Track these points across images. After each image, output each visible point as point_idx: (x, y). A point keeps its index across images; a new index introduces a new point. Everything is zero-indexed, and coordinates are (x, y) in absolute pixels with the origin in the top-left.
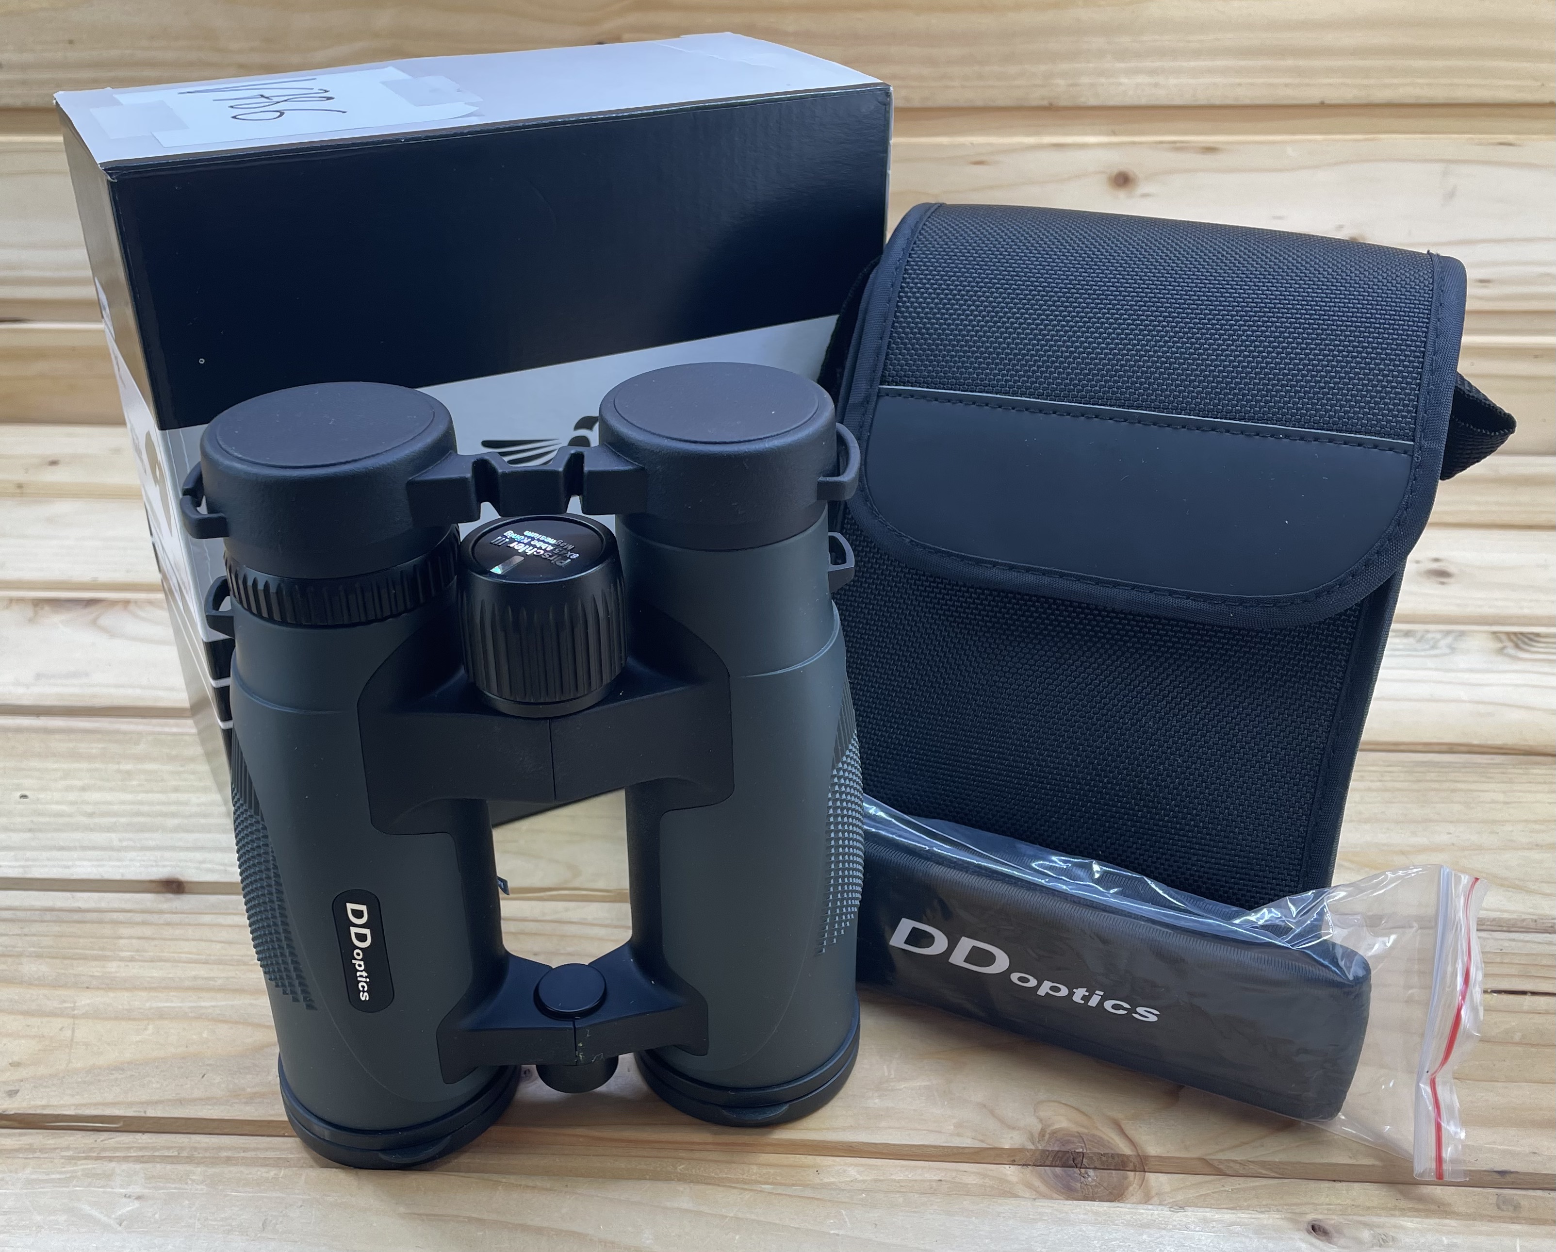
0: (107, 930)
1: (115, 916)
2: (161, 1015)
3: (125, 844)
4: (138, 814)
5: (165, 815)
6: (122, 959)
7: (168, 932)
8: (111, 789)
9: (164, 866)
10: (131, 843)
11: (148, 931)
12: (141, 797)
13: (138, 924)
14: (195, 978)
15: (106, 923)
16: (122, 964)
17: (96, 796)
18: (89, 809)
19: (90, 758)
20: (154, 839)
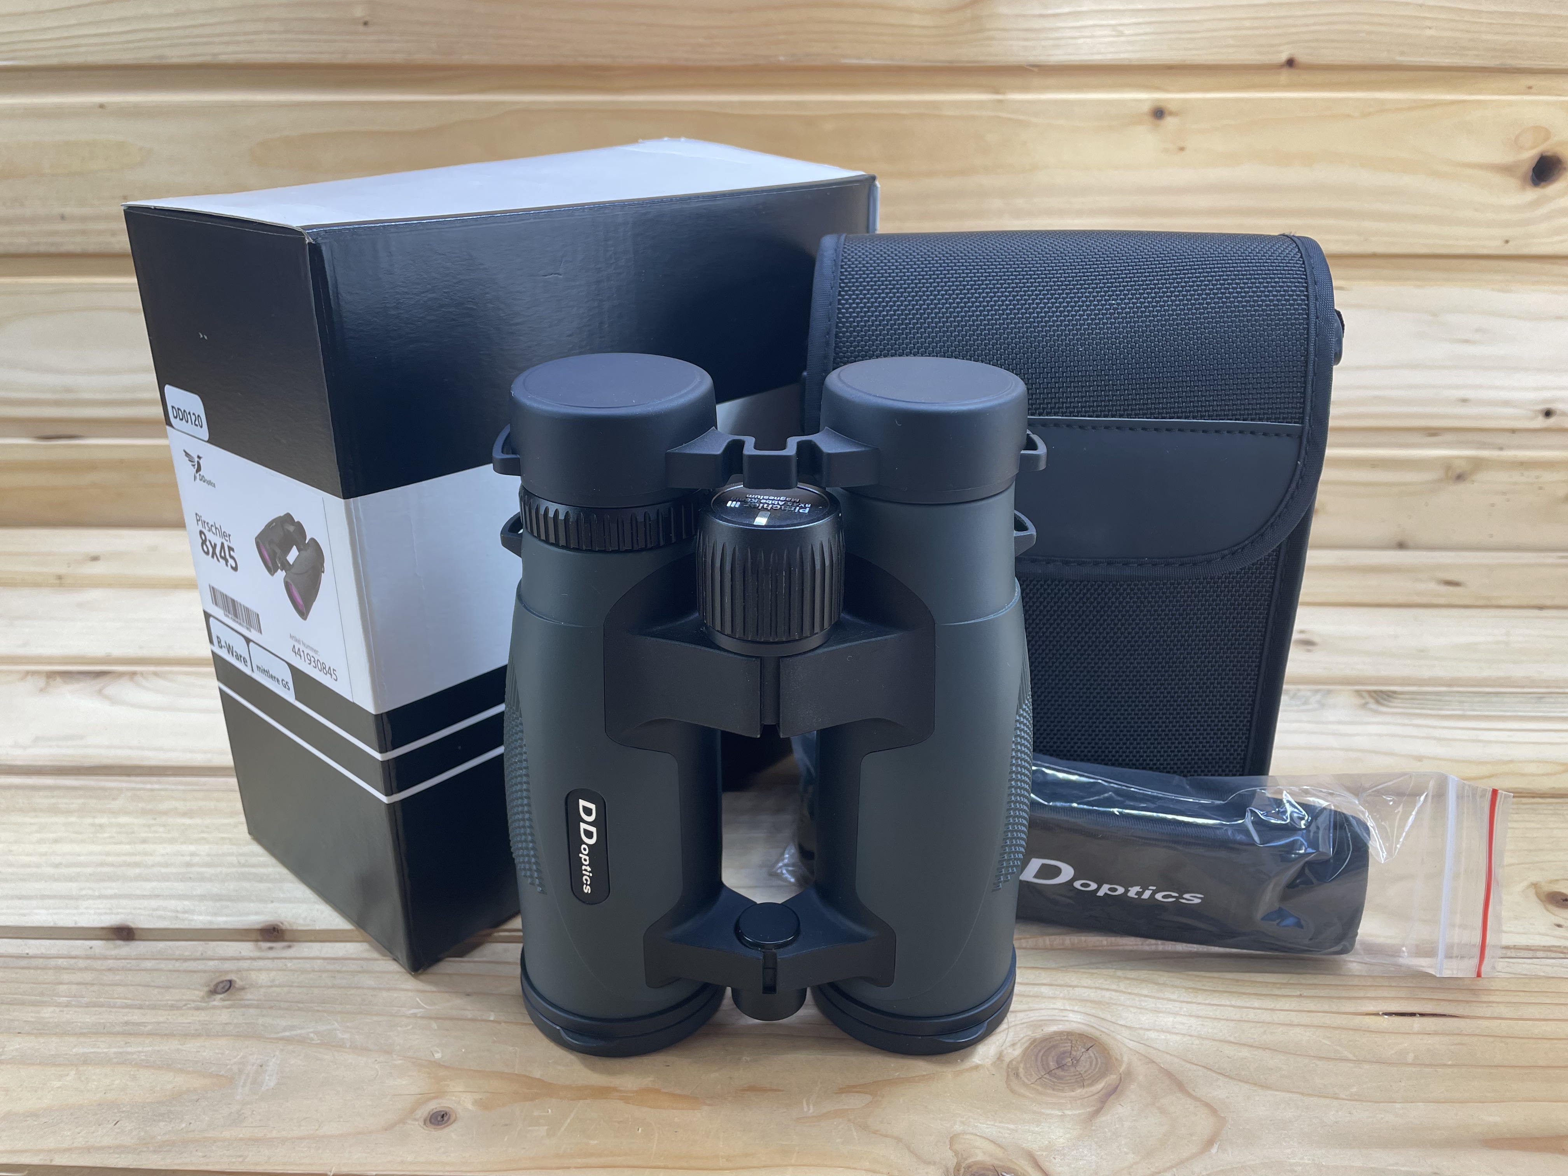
0: (50, 976)
1: (60, 962)
2: (86, 1061)
3: (84, 893)
4: (102, 864)
5: (129, 865)
6: (58, 1005)
7: (109, 977)
8: (83, 841)
9: (118, 914)
10: (90, 892)
11: (88, 977)
12: (109, 848)
13: (80, 969)
14: (127, 1023)
15: (50, 969)
16: (57, 1009)
17: (66, 848)
18: (58, 859)
19: (68, 812)
20: (113, 888)
